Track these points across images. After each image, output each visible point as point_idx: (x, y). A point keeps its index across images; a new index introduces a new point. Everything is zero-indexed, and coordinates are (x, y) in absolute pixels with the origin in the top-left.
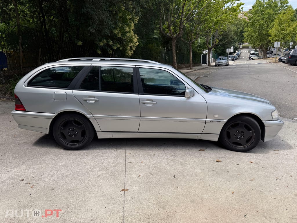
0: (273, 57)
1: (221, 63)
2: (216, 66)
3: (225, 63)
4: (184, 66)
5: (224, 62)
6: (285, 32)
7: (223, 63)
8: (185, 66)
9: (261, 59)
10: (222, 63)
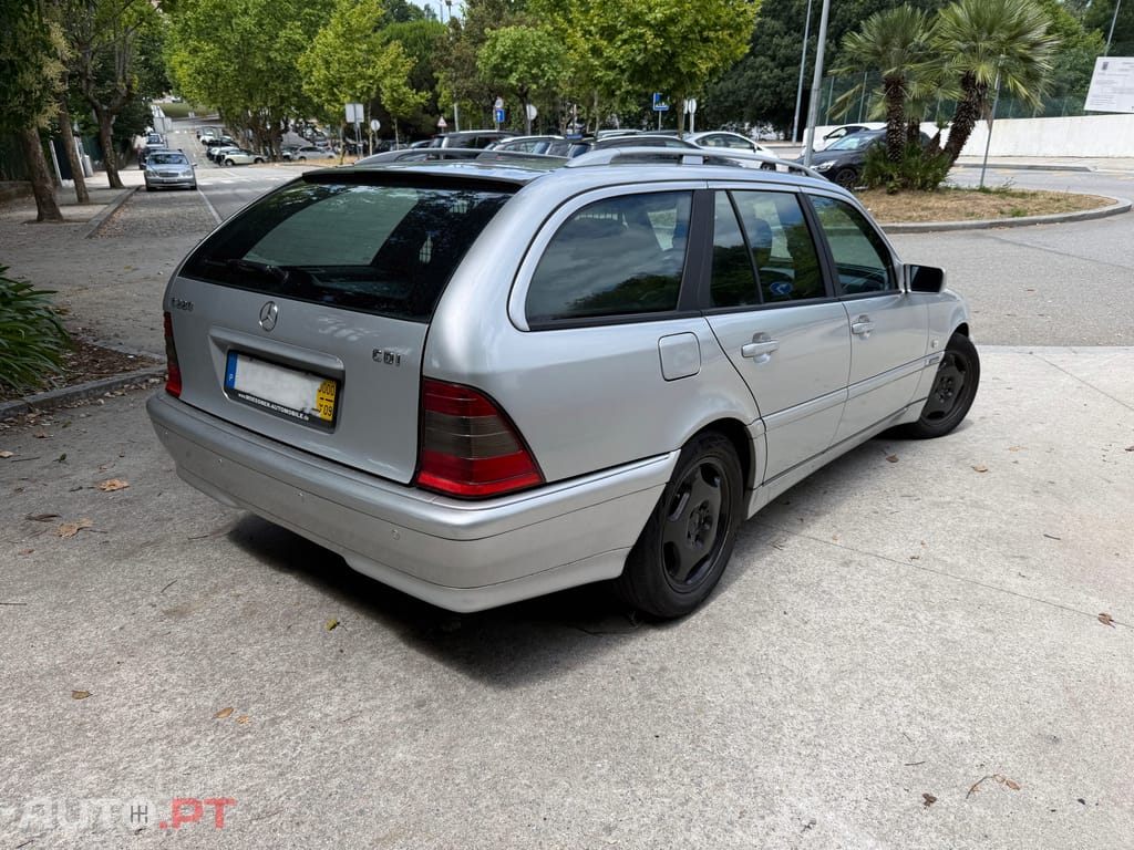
0: (302, 158)
1: (171, 179)
2: (150, 188)
3: (187, 177)
4: (12, 186)
5: (184, 174)
6: (370, 72)
7: (181, 177)
8: (13, 190)
9: (263, 161)
10: (176, 179)
